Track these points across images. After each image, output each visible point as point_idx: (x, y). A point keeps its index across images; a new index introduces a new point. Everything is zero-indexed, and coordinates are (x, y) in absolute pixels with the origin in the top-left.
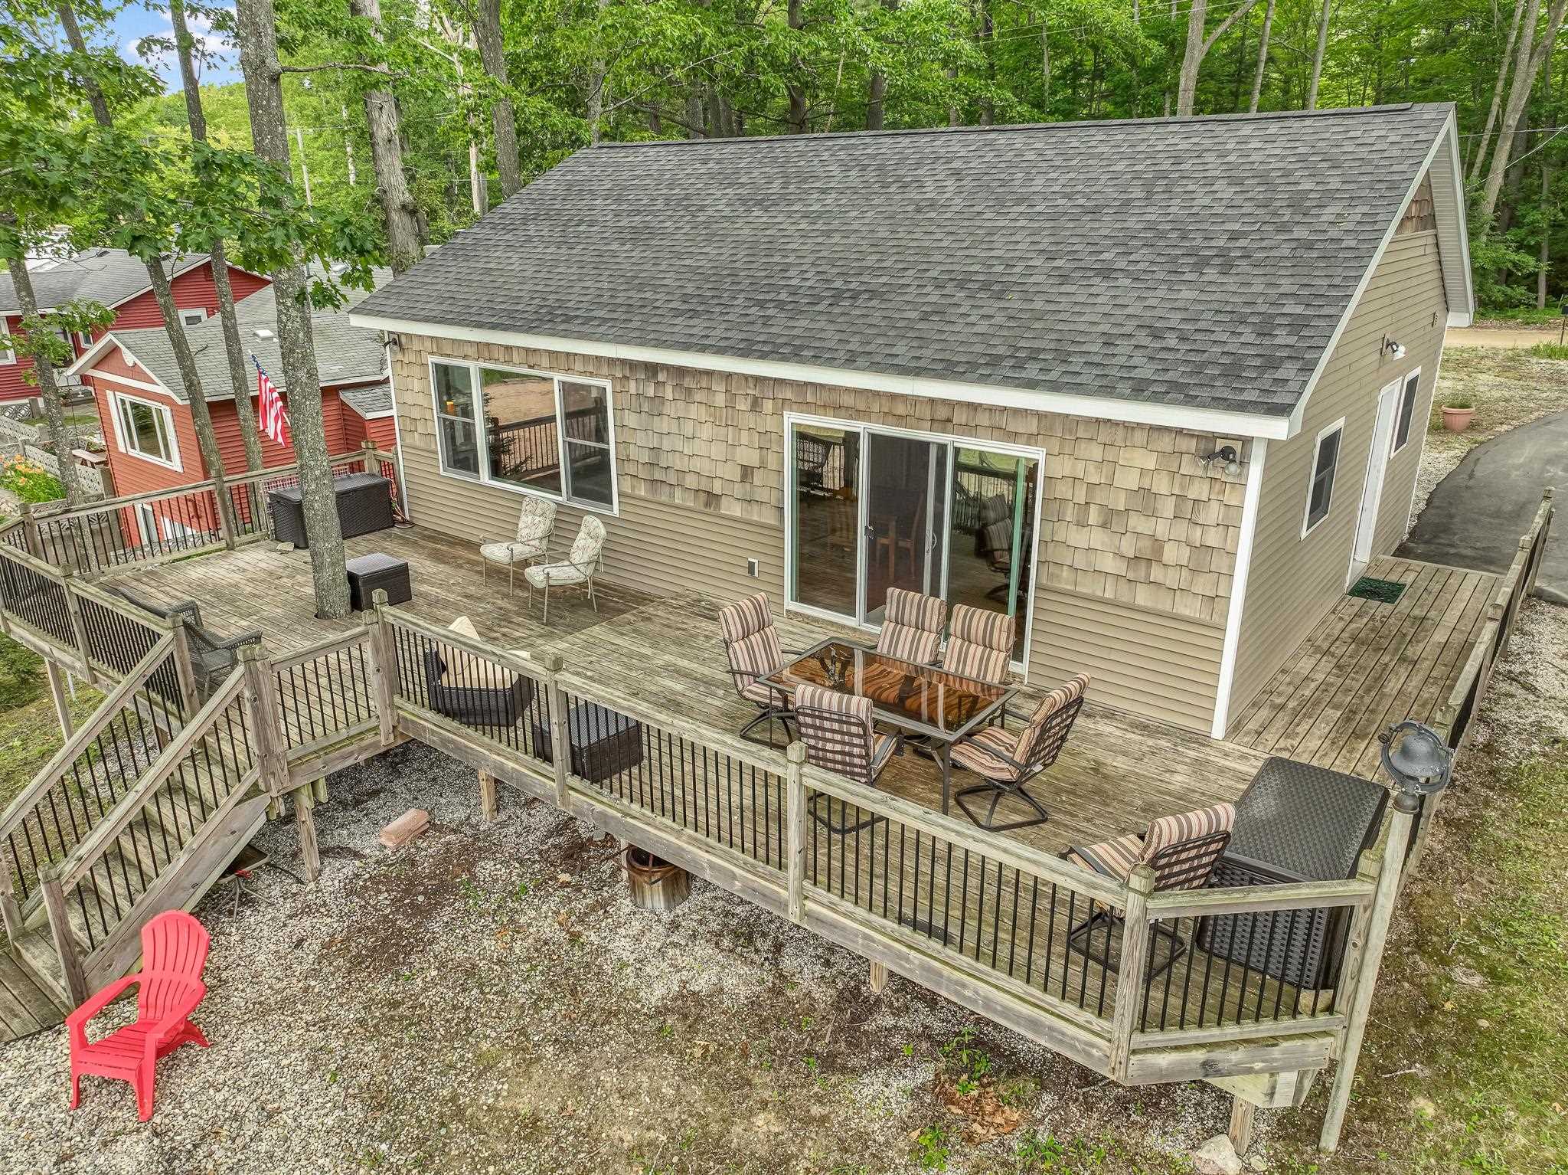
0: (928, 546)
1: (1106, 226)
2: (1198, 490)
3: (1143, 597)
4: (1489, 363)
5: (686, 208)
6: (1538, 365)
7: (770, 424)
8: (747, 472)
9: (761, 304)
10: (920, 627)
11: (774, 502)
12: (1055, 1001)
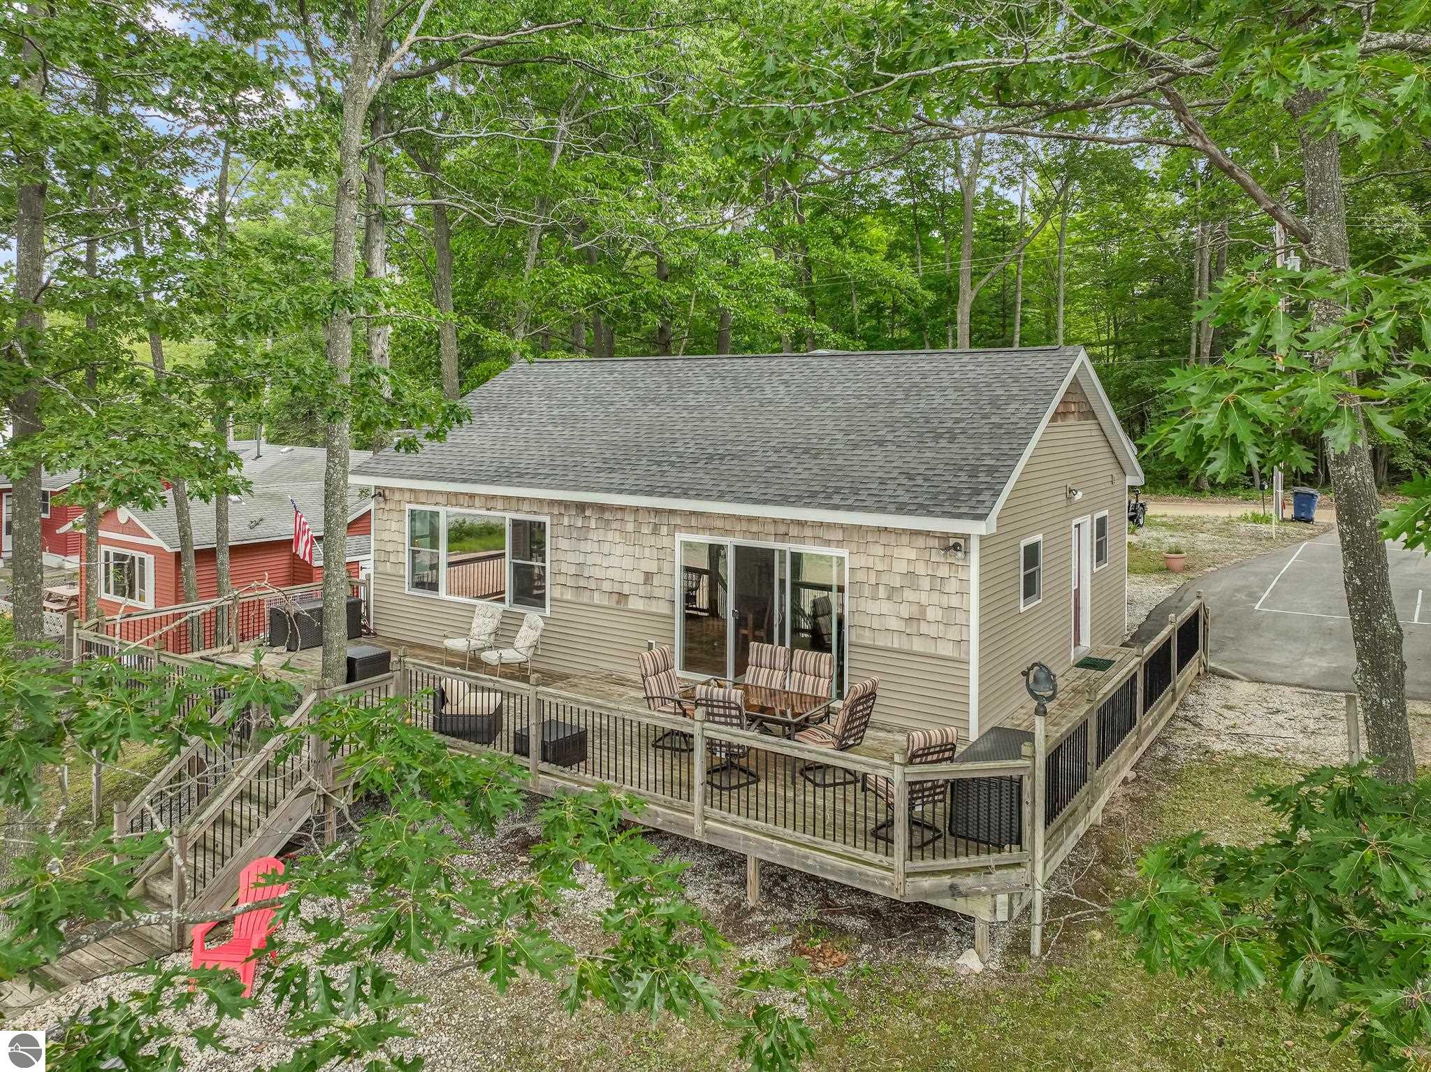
0: (776, 622)
1: (881, 415)
2: (943, 571)
3: (918, 645)
4: (1209, 526)
5: (600, 403)
6: (1244, 528)
7: (666, 542)
8: (648, 576)
9: (659, 464)
10: (772, 667)
11: (668, 597)
12: (861, 851)
